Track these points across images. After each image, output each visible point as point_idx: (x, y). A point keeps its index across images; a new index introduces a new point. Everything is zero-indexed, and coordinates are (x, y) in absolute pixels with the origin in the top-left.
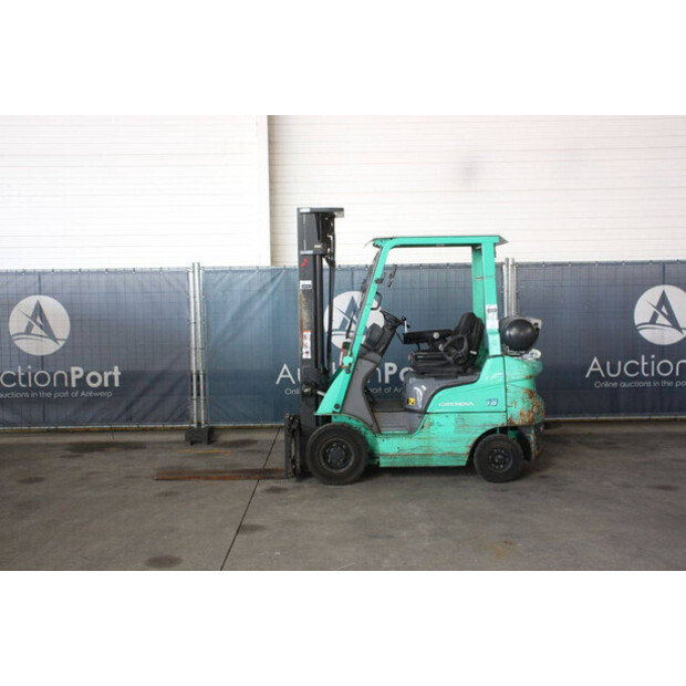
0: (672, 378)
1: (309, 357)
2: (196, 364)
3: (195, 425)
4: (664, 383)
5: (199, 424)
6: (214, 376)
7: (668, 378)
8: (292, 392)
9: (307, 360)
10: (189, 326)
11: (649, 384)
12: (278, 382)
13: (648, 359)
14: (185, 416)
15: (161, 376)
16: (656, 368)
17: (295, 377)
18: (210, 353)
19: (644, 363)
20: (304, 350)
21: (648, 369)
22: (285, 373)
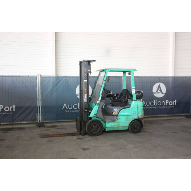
0: (161, 106)
1: (86, 101)
2: (39, 104)
3: (38, 122)
4: (159, 107)
5: (39, 121)
6: (44, 107)
7: (160, 106)
8: (67, 111)
9: (85, 102)
10: (37, 92)
11: (156, 107)
12: (63, 109)
13: (156, 101)
14: (35, 119)
15: (28, 108)
16: (157, 103)
17: (68, 107)
18: (43, 100)
19: (155, 102)
20: (85, 99)
21: (156, 104)
22: (65, 106)
